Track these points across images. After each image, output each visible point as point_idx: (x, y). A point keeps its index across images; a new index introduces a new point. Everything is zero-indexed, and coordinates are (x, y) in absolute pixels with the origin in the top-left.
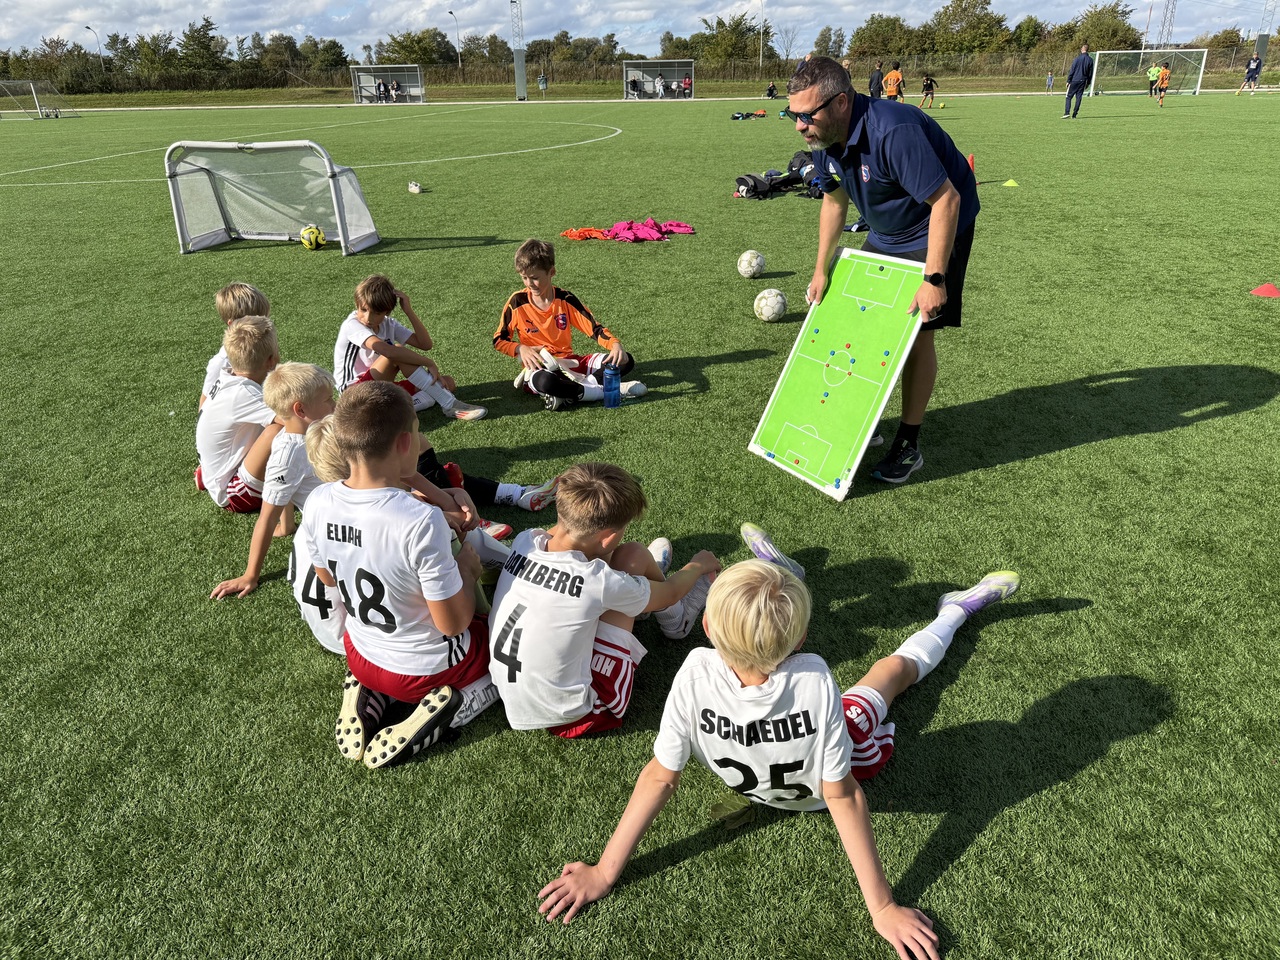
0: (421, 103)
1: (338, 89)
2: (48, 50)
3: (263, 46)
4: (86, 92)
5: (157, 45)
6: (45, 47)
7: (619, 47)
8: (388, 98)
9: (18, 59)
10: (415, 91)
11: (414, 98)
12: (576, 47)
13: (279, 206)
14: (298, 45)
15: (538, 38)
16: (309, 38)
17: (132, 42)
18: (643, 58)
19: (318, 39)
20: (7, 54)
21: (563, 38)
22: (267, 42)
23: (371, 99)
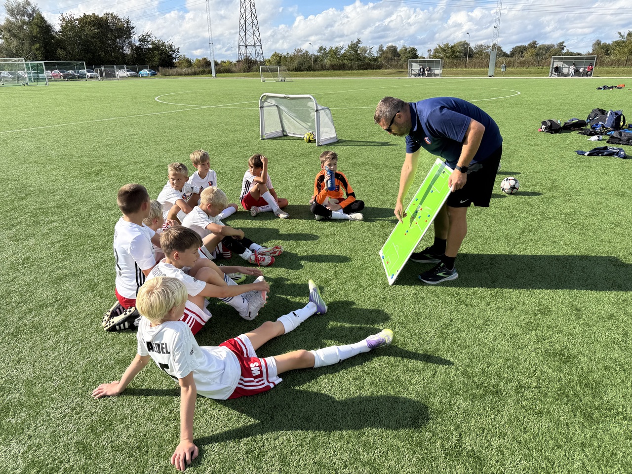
0: (439, 77)
1: (404, 70)
2: (296, 53)
3: (383, 50)
4: (301, 71)
5: (337, 51)
6: (295, 52)
7: (565, 49)
8: (423, 74)
9: (285, 57)
10: (437, 72)
11: (436, 75)
12: (540, 49)
13: (300, 122)
14: (398, 50)
15: (520, 44)
16: (404, 47)
17: (328, 50)
18: (579, 54)
19: (408, 47)
20: (281, 55)
21: (533, 45)
22: (385, 49)
23: (415, 75)
